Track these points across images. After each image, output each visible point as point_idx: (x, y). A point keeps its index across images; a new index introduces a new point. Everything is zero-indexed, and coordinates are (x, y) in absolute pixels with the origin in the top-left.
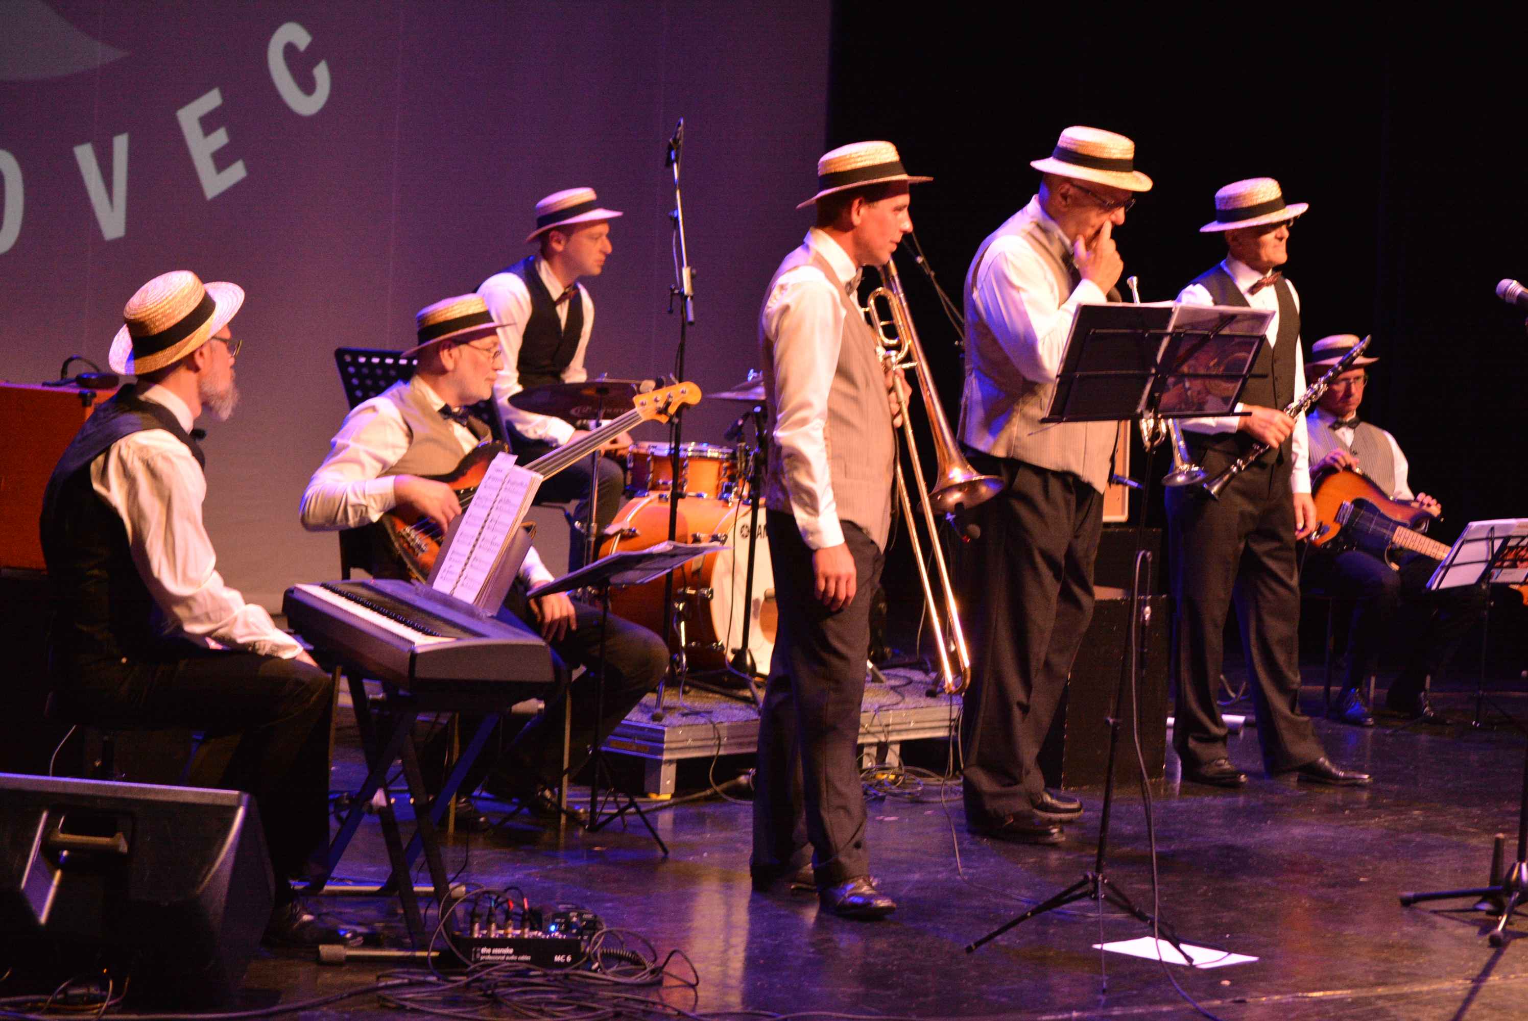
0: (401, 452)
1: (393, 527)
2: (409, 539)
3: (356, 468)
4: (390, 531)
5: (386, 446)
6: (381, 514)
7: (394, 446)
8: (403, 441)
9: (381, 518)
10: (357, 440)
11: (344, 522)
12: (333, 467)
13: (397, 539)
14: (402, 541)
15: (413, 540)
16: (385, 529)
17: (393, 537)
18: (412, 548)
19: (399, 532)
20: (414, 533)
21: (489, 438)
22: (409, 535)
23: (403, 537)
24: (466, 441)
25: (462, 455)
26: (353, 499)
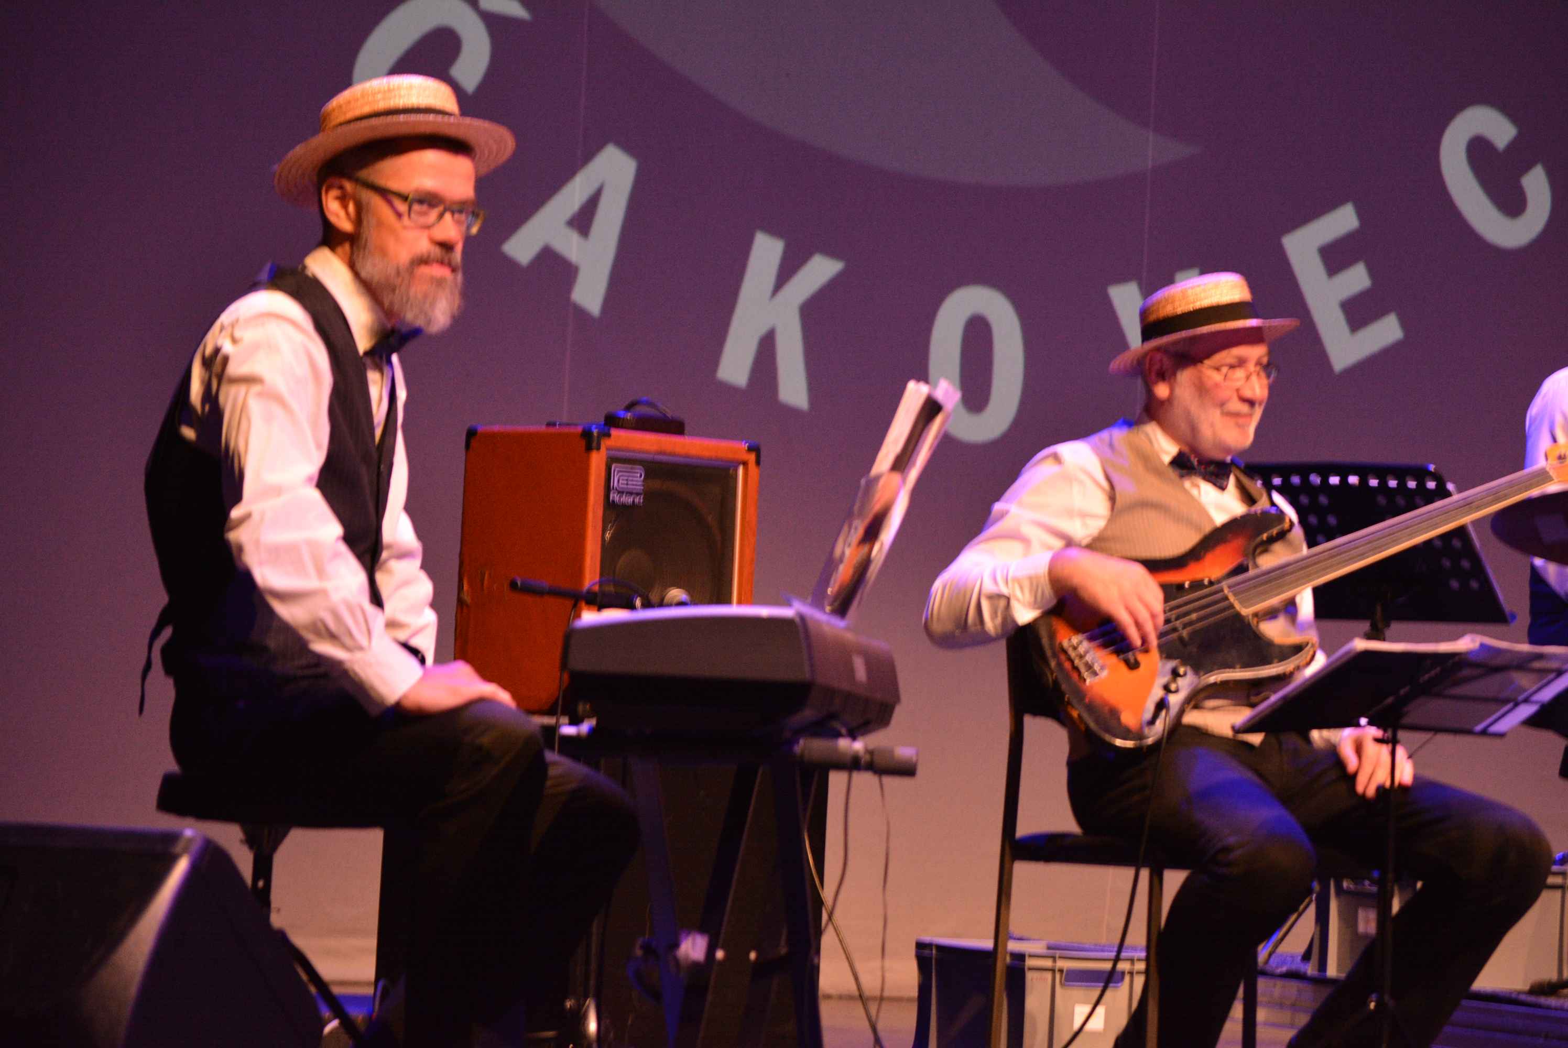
0: (1098, 524)
1: (1052, 636)
2: (1072, 654)
3: (1017, 547)
4: (1045, 641)
5: (1070, 513)
6: (1036, 612)
7: (1084, 515)
8: (1099, 505)
9: (1036, 619)
11: (979, 627)
12: (983, 546)
13: (1055, 655)
14: (1063, 657)
15: (1081, 657)
16: (1037, 639)
17: (1049, 653)
18: (1076, 669)
19: (1060, 644)
20: (1085, 646)
21: (1263, 504)
22: (1075, 648)
23: (1065, 651)
24: (1220, 507)
25: (1208, 529)
26: (989, 587)
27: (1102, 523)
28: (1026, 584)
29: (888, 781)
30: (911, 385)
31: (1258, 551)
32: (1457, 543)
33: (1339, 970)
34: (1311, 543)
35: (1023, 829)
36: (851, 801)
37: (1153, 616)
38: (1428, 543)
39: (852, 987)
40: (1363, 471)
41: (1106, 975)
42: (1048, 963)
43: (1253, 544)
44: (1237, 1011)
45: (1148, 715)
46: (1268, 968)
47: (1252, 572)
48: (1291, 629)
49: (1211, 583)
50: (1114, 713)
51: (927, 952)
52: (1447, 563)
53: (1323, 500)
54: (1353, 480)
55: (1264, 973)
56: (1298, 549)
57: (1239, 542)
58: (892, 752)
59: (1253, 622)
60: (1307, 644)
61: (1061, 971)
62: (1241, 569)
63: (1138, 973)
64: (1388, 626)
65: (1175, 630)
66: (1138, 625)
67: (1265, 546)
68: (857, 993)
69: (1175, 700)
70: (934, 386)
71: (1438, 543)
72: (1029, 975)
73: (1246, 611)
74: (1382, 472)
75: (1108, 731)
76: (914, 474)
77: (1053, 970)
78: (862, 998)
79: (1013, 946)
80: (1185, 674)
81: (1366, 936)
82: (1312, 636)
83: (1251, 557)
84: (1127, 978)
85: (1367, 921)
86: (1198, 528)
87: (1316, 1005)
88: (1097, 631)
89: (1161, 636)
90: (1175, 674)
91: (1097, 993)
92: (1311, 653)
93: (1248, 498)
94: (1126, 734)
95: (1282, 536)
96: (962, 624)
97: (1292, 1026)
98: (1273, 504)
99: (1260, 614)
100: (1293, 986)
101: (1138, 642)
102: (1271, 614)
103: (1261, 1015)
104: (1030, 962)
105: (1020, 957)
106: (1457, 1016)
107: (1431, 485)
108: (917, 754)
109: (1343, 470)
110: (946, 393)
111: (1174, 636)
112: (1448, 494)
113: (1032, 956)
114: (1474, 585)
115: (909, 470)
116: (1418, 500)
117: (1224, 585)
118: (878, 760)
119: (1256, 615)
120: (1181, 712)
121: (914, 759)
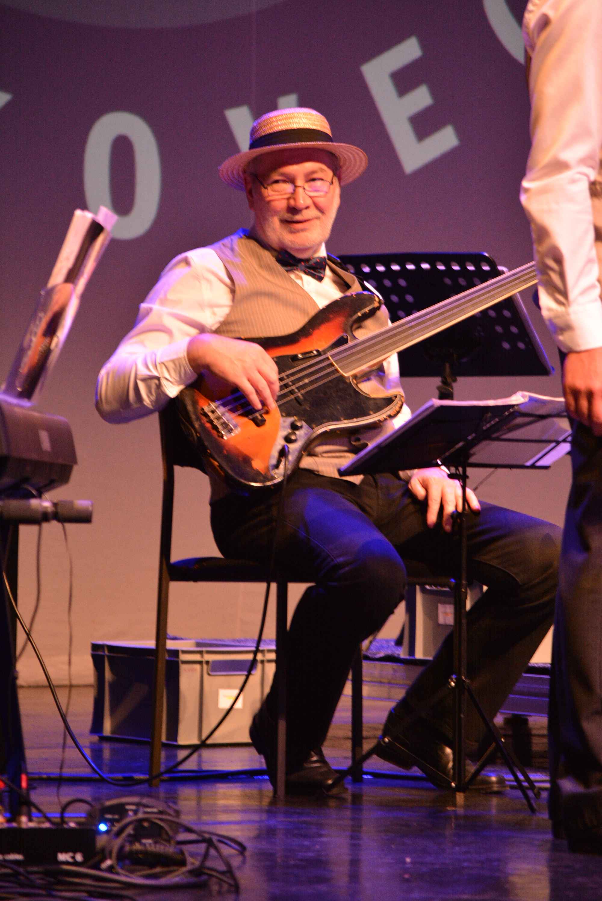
0: (222, 313)
1: (195, 403)
4: (190, 408)
5: (203, 306)
6: (181, 387)
7: (212, 306)
9: (182, 392)
10: (163, 302)
13: (198, 419)
14: (204, 419)
15: (218, 418)
16: (185, 406)
17: (193, 417)
18: (215, 428)
19: (203, 409)
20: (220, 411)
21: (356, 288)
22: (213, 412)
23: (206, 415)
24: (320, 294)
25: (312, 313)
26: (143, 371)
27: (226, 311)
28: (171, 366)
29: (70, 527)
30: (78, 213)
31: (355, 327)
32: (507, 313)
33: (425, 653)
34: (394, 319)
35: (176, 556)
36: (43, 542)
37: (270, 384)
38: (484, 312)
39: (41, 678)
40: (432, 258)
41: (248, 665)
42: (197, 657)
43: (350, 323)
44: (348, 689)
45: (274, 461)
46: (369, 654)
47: (350, 344)
48: (381, 388)
49: (319, 354)
50: (247, 460)
51: (100, 653)
52: (499, 329)
53: (402, 283)
54: (425, 266)
55: (367, 658)
56: (383, 324)
57: (340, 320)
58: (72, 503)
59: (353, 382)
60: (396, 397)
61: (207, 662)
62: (342, 341)
63: (270, 661)
64: (455, 381)
65: (292, 392)
66: (258, 392)
67: (359, 322)
68: (46, 683)
69: (294, 447)
70: (96, 212)
71: (492, 313)
72: (183, 668)
73: (346, 375)
74: (447, 258)
75: (242, 476)
76: (82, 282)
77: (200, 663)
78: (51, 687)
79: (170, 645)
80: (301, 427)
81: (446, 626)
82: (399, 391)
83: (349, 332)
84: (259, 666)
85: (446, 613)
86: (304, 311)
87: (410, 683)
88: (229, 398)
89: (279, 399)
90: (294, 427)
91: (243, 678)
92: (399, 405)
93: (344, 285)
94: (257, 476)
95: (372, 313)
96: (124, 402)
97: (389, 699)
98: (365, 288)
99: (359, 375)
100: (389, 666)
101: (259, 406)
102: (366, 377)
103: (366, 690)
104: (183, 657)
105: (175, 653)
106: (519, 686)
107: (486, 268)
108: (92, 505)
109: (417, 258)
110: (106, 215)
111: (292, 397)
112: (501, 273)
113: (184, 652)
114: (521, 345)
115: (79, 279)
116: (476, 280)
117: (329, 354)
118: (60, 510)
119: (355, 377)
120: (299, 459)
121: (90, 508)
